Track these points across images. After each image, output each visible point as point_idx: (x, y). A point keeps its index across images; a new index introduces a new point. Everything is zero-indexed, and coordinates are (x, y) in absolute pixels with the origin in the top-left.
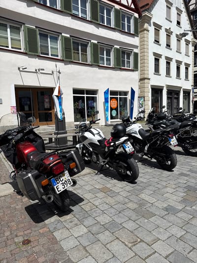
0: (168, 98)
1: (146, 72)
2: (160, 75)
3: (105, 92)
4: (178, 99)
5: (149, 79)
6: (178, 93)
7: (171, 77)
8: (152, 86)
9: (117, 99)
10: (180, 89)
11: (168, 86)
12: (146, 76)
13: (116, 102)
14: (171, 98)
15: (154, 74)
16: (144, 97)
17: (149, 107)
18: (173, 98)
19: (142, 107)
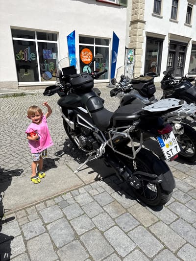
0: (170, 53)
1: (139, 11)
2: (162, 18)
3: (68, 37)
4: (183, 55)
5: (144, 22)
6: (184, 47)
7: (177, 22)
8: (147, 33)
9: (91, 49)
10: (189, 41)
11: (171, 35)
12: (139, 17)
13: (90, 53)
14: (174, 53)
15: (153, 15)
16: (135, 49)
17: (141, 64)
18: (177, 54)
19: (131, 63)
